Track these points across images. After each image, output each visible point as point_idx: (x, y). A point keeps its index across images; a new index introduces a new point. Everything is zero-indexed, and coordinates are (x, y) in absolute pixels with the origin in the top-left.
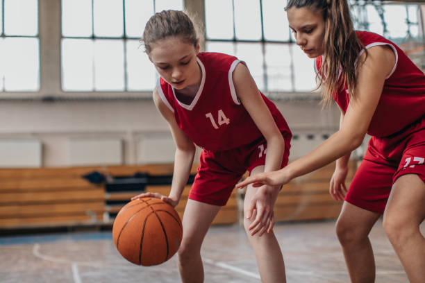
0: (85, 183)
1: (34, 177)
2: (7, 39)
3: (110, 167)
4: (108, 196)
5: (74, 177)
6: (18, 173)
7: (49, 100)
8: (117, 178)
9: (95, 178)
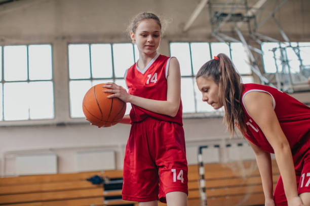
0: (89, 184)
1: (52, 182)
2: (30, 83)
3: (106, 171)
4: (106, 193)
5: (81, 180)
6: (41, 179)
7: (61, 125)
8: (112, 179)
9: (96, 180)
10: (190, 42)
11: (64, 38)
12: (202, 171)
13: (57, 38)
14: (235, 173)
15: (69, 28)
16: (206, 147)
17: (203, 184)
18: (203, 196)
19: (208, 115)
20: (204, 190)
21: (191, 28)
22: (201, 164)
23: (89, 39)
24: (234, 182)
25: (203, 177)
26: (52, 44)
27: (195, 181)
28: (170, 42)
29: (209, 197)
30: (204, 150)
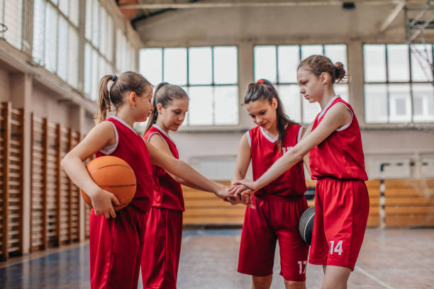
10: (386, 44)
11: (250, 40)
12: (383, 188)
13: (242, 40)
14: (417, 191)
15: (256, 29)
16: (388, 164)
17: (382, 201)
18: (382, 213)
19: (401, 126)
20: (384, 207)
21: (389, 28)
22: (382, 181)
23: (277, 41)
24: (416, 201)
25: (383, 194)
26: (237, 46)
27: (375, 197)
28: (364, 44)
29: (388, 215)
30: (386, 168)
